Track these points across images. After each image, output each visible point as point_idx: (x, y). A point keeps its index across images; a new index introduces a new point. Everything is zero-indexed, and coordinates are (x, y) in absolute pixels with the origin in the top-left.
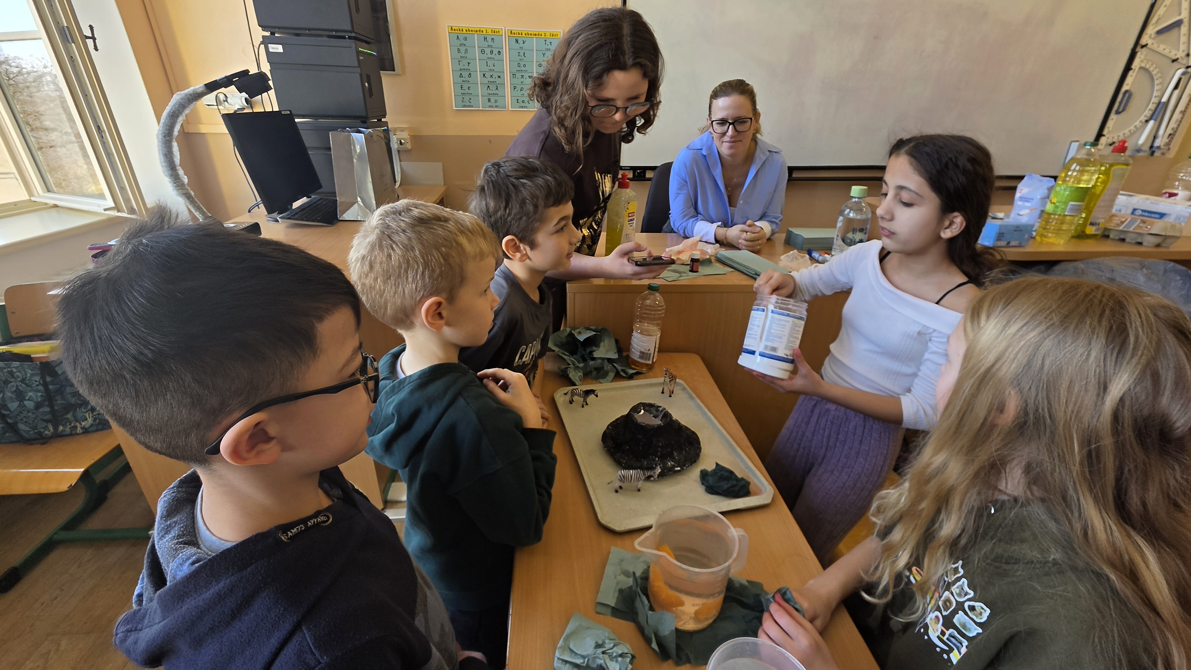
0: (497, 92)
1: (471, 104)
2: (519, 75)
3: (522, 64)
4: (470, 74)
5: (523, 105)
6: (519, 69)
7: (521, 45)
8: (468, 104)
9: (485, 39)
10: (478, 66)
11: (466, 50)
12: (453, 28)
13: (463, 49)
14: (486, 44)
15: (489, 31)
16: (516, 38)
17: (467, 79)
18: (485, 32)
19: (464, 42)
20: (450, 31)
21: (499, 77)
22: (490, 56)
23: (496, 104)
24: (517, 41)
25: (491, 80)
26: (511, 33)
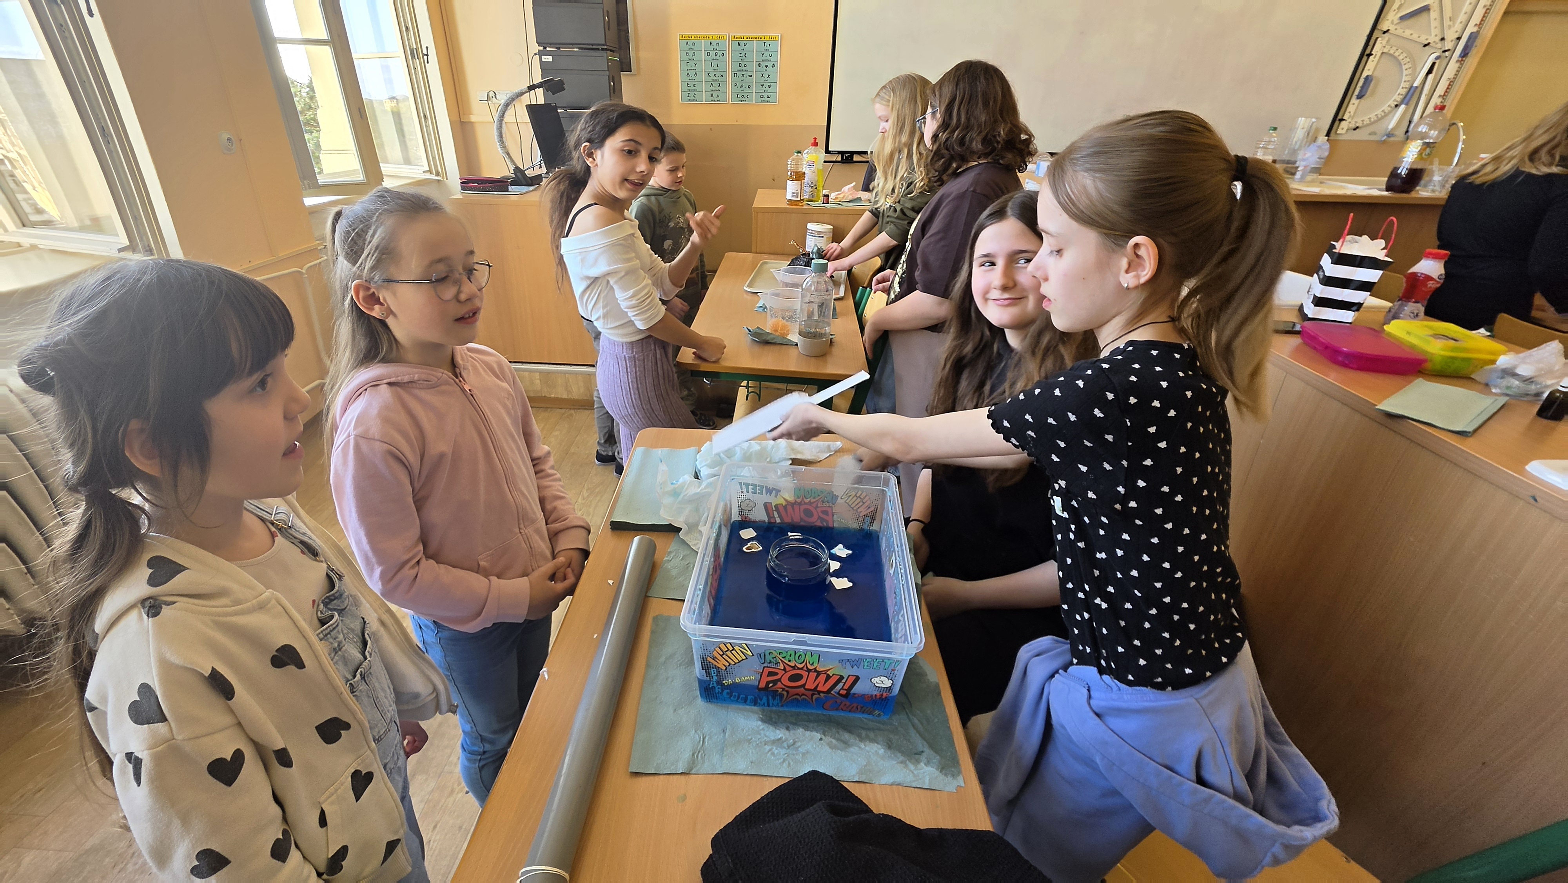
0: (719, 88)
2: (740, 74)
3: (743, 64)
4: (696, 74)
6: (741, 68)
7: (743, 47)
8: (693, 98)
9: (711, 43)
10: (703, 67)
11: (694, 54)
12: (684, 36)
13: (691, 53)
14: (711, 48)
15: (715, 36)
17: (693, 77)
18: (711, 38)
19: (693, 47)
20: (681, 38)
21: (722, 76)
22: (715, 57)
23: (718, 99)
24: (739, 44)
25: (714, 78)
26: (734, 37)
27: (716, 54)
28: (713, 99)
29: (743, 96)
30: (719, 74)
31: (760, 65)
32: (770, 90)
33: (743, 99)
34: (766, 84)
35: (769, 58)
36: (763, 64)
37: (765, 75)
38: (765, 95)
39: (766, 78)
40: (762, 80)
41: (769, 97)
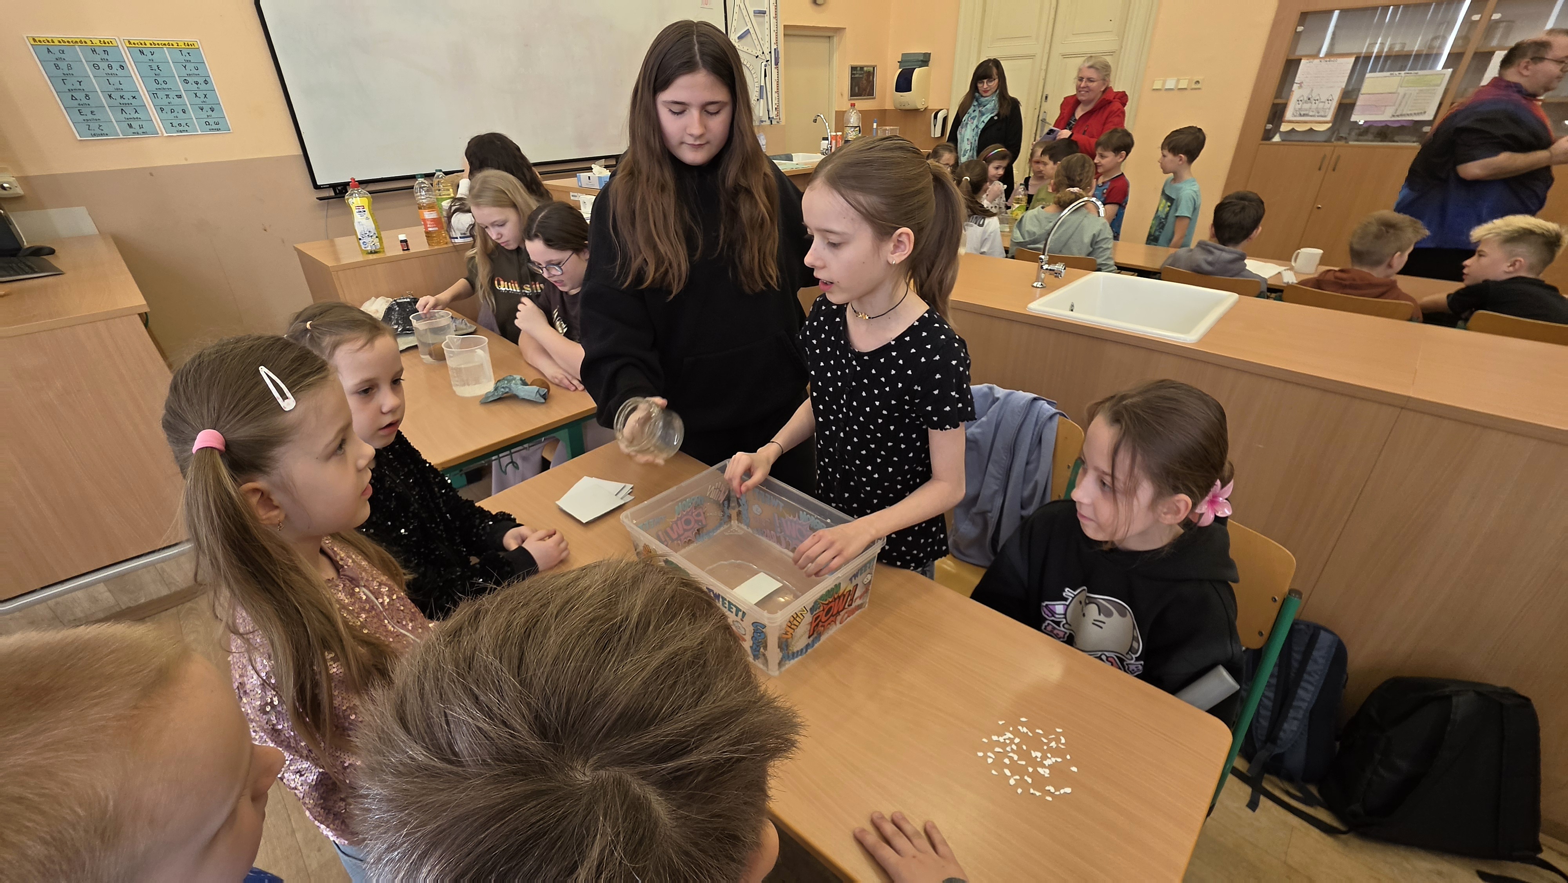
0: (136, 115)
1: (103, 132)
2: (161, 94)
3: (160, 80)
4: (87, 95)
5: (181, 128)
6: (159, 86)
7: (151, 57)
8: (100, 132)
9: (94, 51)
10: (95, 84)
11: (69, 67)
12: (38, 39)
13: (63, 65)
14: (97, 58)
15: (95, 41)
16: (140, 50)
17: (85, 101)
18: (89, 43)
19: (62, 56)
20: (33, 43)
21: (134, 97)
22: (110, 72)
23: (142, 130)
24: (142, 52)
25: (122, 101)
26: (130, 43)
27: (110, 67)
28: (132, 130)
29: (179, 125)
30: (127, 95)
31: (186, 81)
32: (213, 114)
33: (178, 129)
34: (206, 107)
35: (196, 72)
36: (191, 80)
37: (200, 94)
38: (211, 121)
39: (202, 99)
40: (198, 101)
41: (217, 124)
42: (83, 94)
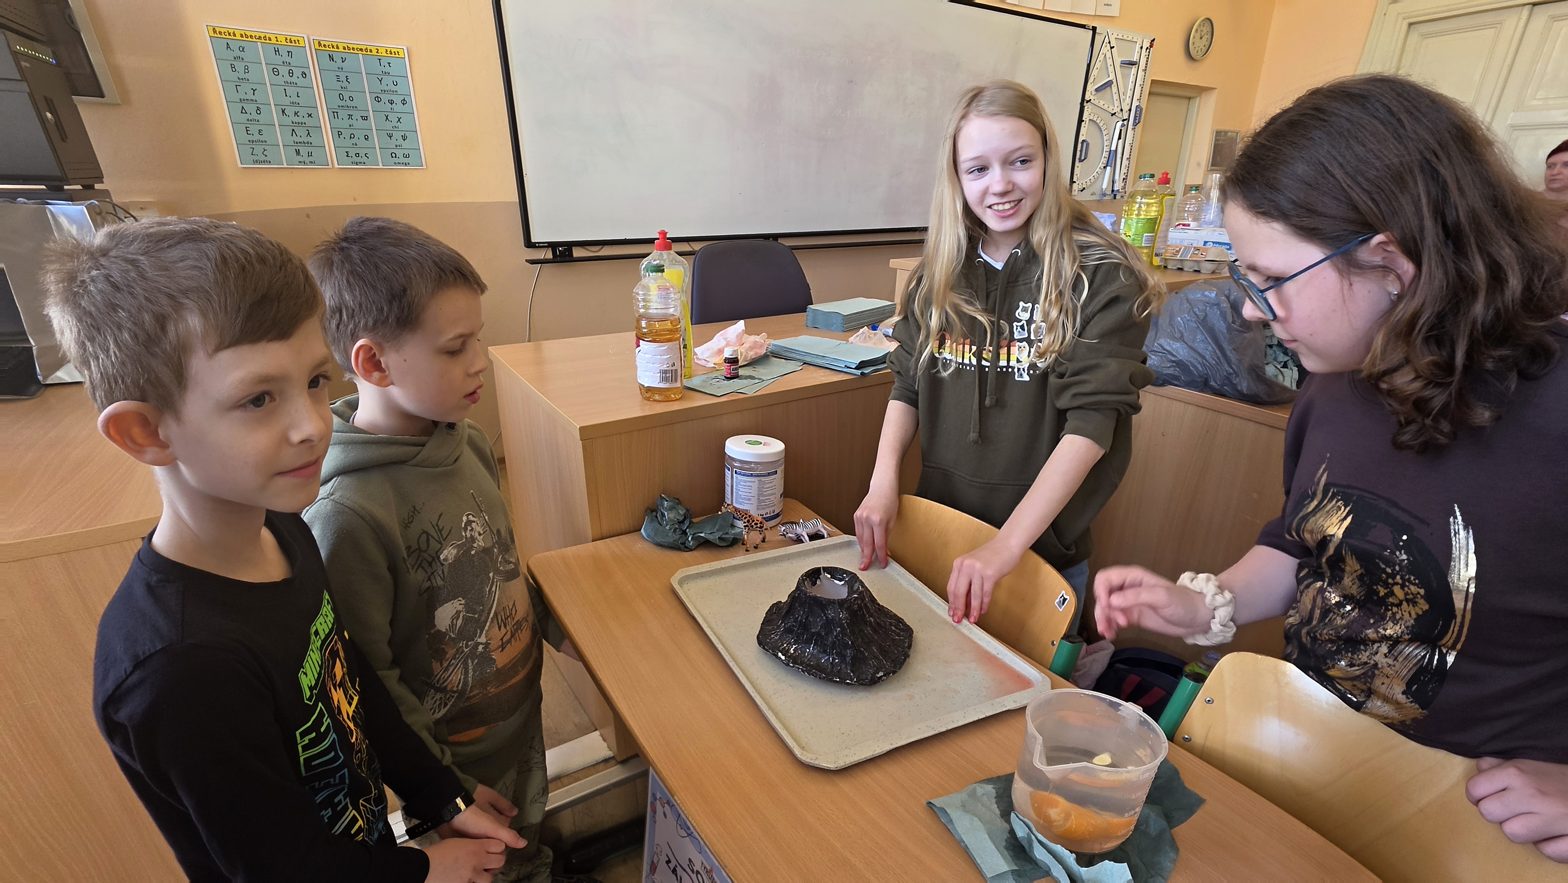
1: (267, 159)
2: (343, 114)
3: (346, 95)
4: (258, 108)
6: (343, 103)
7: (340, 64)
8: (262, 158)
9: (277, 51)
10: (270, 95)
11: (246, 70)
12: (218, 30)
13: (239, 66)
14: (278, 60)
15: (282, 39)
16: (331, 55)
17: (255, 116)
18: (274, 41)
19: (241, 54)
20: (212, 34)
21: (310, 115)
22: (289, 79)
23: (311, 158)
24: (331, 58)
25: (296, 119)
26: (320, 44)
27: (291, 74)
28: (300, 158)
29: (357, 155)
30: (303, 112)
31: (378, 99)
32: (405, 144)
33: (359, 160)
34: (397, 135)
35: (394, 88)
36: (385, 98)
37: (393, 117)
38: (400, 153)
39: (394, 123)
40: (388, 126)
41: (406, 156)
42: (254, 107)
